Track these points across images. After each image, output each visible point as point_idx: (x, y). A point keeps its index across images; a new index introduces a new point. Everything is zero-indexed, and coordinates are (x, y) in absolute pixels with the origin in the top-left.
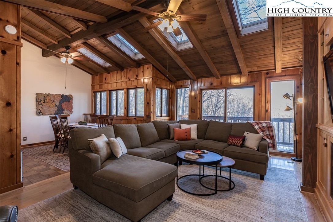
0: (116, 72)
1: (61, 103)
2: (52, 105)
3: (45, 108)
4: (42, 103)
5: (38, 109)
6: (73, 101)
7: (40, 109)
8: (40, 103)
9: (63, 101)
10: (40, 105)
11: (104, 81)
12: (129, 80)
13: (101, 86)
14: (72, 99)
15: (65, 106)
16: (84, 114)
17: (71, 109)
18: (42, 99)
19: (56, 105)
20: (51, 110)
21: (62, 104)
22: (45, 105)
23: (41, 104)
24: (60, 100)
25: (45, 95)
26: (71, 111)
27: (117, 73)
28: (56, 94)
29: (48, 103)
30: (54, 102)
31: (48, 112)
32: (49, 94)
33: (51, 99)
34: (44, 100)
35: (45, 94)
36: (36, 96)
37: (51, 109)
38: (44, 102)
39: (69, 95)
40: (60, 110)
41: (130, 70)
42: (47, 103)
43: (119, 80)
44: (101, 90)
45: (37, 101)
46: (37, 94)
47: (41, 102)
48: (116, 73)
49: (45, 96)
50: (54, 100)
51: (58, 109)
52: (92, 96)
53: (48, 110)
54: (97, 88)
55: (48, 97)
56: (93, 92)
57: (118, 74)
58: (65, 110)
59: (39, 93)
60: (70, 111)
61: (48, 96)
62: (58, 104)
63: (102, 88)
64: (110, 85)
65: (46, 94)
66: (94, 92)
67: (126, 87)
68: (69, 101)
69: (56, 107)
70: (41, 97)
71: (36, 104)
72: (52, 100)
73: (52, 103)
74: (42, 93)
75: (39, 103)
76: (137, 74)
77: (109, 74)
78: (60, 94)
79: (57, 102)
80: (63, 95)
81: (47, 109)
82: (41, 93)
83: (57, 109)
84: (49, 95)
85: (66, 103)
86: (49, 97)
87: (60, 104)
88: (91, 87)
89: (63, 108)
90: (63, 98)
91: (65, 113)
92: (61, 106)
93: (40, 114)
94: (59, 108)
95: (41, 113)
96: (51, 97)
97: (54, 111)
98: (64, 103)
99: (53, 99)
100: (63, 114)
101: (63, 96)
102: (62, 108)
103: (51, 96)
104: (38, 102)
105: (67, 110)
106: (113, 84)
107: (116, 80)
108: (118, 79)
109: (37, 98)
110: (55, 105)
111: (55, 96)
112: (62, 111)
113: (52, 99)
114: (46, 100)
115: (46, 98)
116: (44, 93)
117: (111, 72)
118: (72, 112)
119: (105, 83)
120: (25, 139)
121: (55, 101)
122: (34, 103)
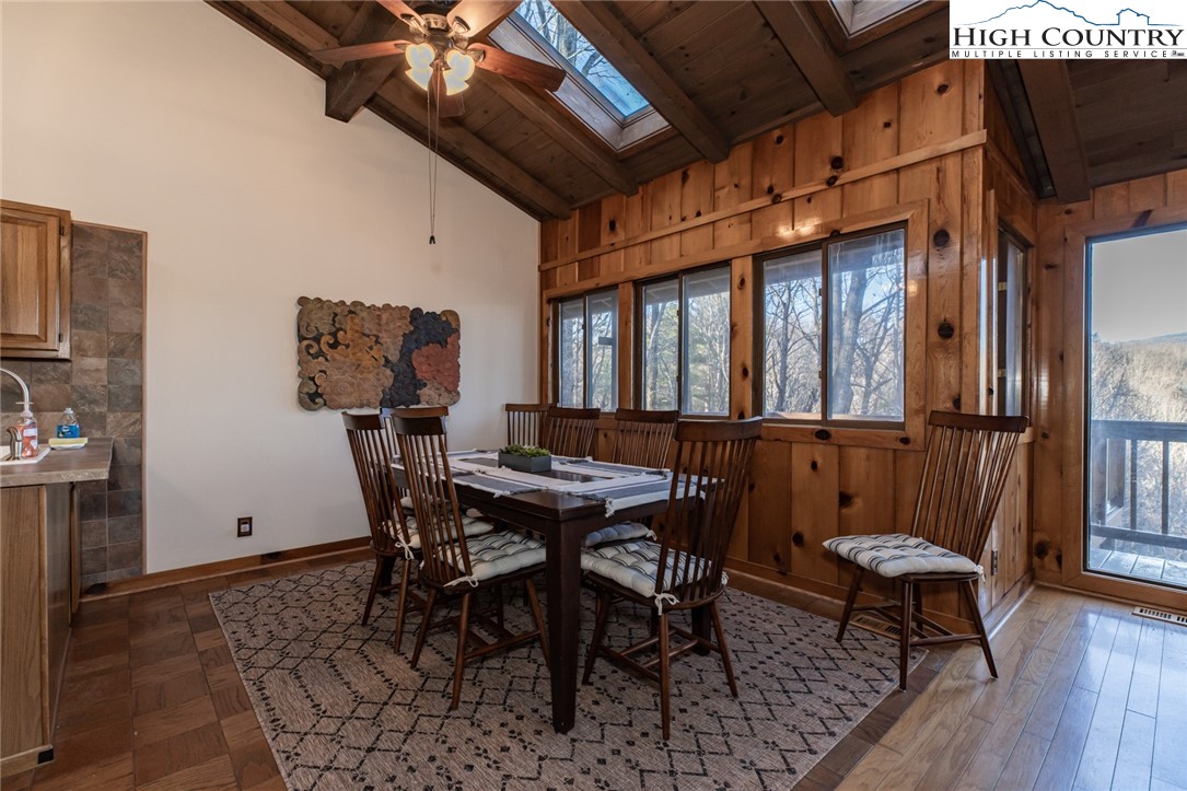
0: (678, 175)
1: (411, 352)
2: (367, 361)
3: (336, 375)
4: (325, 348)
5: (306, 377)
6: (461, 342)
7: (313, 379)
8: (316, 346)
9: (416, 341)
10: (315, 356)
11: (606, 239)
12: (777, 199)
13: (588, 268)
14: (457, 331)
15: (424, 368)
16: (509, 408)
17: (450, 380)
18: (325, 328)
19: (387, 360)
20: (366, 386)
21: (414, 356)
22: (337, 356)
23: (320, 353)
24: (404, 336)
25: (338, 310)
26: (453, 393)
27: (685, 177)
28: (387, 307)
29: (349, 350)
30: (377, 342)
31: (350, 394)
32: (355, 304)
33: (367, 332)
34: (334, 335)
35: (336, 304)
36: (295, 311)
37: (364, 380)
38: (334, 346)
39: (444, 312)
40: (404, 387)
41: (780, 140)
42: (347, 346)
43: (699, 214)
44: (590, 284)
45: (301, 338)
46: (303, 301)
47: (319, 343)
48: (680, 183)
49: (336, 315)
50: (377, 337)
51: (396, 377)
52: (543, 322)
53: (352, 385)
54: (569, 278)
55: (352, 319)
56: (549, 301)
57: (691, 181)
58: (425, 385)
59: (312, 298)
60: (450, 392)
61: (350, 312)
62: (394, 357)
63: (592, 277)
64: (638, 252)
65: (343, 303)
66: (555, 302)
67: (753, 246)
68: (443, 343)
69: (388, 372)
70: (321, 319)
71: (299, 352)
72: (368, 336)
73: (371, 348)
74: (324, 299)
75: (309, 346)
76: (838, 153)
77: (637, 198)
78: (406, 308)
79: (392, 347)
80: (418, 310)
81: (347, 377)
82: (319, 300)
83: (391, 381)
84: (355, 309)
85: (433, 348)
86: (356, 320)
87: (406, 354)
88: (536, 276)
89: (419, 376)
90: (416, 328)
91: (427, 398)
92: (410, 365)
93: (313, 401)
94: (401, 377)
95: (321, 396)
96: (363, 319)
97: (380, 390)
98: (424, 349)
99: (374, 332)
100: (418, 402)
101: (416, 314)
102: (414, 376)
103: (364, 314)
104: (305, 343)
105: (436, 384)
106: (655, 244)
107: (676, 218)
108: (690, 211)
109: (304, 323)
110: (382, 361)
111: (385, 317)
112: (411, 388)
113: (369, 327)
114: (340, 335)
115: (340, 323)
116: (335, 300)
117: (646, 182)
118: (458, 394)
119: (613, 248)
120: (245, 528)
121: (384, 337)
122: (288, 345)
